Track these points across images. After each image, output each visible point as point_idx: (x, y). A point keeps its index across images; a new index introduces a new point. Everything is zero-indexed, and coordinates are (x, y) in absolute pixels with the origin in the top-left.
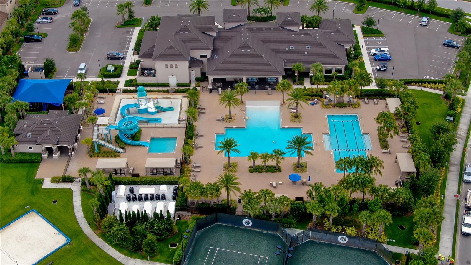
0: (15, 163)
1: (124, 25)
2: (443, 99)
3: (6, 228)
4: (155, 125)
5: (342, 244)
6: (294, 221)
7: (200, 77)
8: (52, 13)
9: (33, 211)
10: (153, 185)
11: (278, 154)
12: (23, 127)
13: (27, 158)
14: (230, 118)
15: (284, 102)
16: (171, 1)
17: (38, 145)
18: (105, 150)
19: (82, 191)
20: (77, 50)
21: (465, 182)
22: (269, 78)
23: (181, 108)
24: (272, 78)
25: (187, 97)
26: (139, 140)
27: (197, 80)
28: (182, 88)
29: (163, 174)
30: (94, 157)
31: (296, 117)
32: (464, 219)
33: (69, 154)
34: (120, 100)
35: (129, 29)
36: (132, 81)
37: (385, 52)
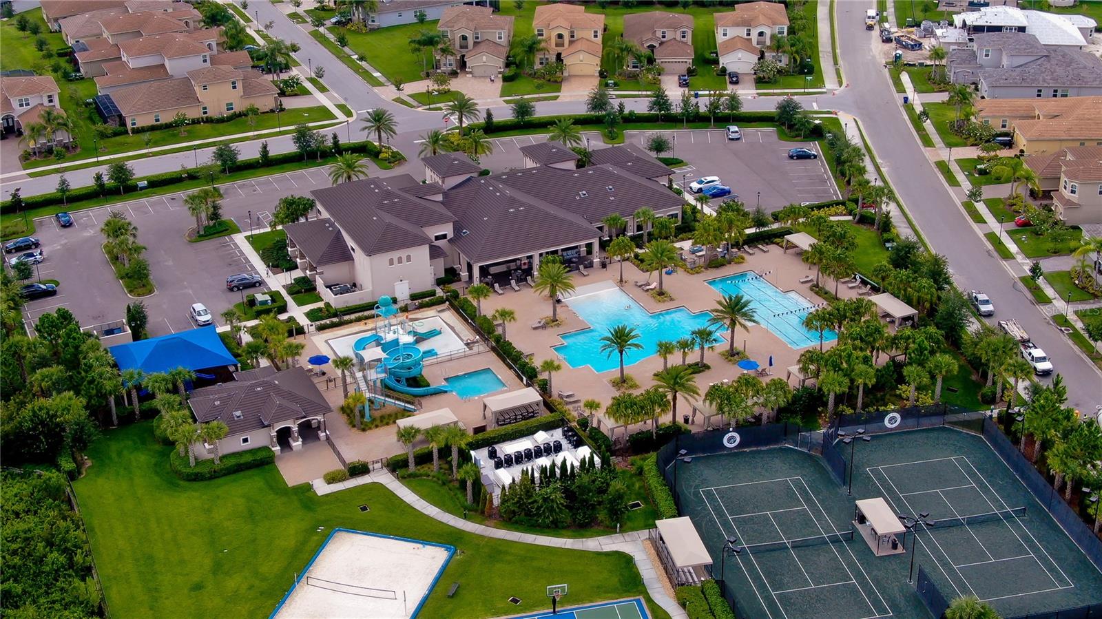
0: (225, 475)
1: (206, 236)
2: (856, 226)
3: (311, 568)
4: (435, 360)
5: (892, 429)
6: (798, 420)
7: (443, 276)
8: (29, 245)
9: (337, 531)
10: (519, 438)
11: (704, 335)
12: (215, 407)
13: (248, 458)
14: (554, 321)
15: (621, 281)
16: (259, 184)
17: (266, 426)
18: (384, 411)
19: (402, 479)
20: (151, 292)
21: (984, 316)
22: (565, 253)
23: (452, 328)
24: (569, 252)
25: (448, 309)
26: (429, 386)
27: (440, 282)
28: (427, 299)
29: (522, 420)
30: (370, 429)
31: (661, 293)
32: (1030, 354)
33: (322, 435)
34: (326, 342)
35: (221, 240)
36: (320, 309)
37: (715, 183)
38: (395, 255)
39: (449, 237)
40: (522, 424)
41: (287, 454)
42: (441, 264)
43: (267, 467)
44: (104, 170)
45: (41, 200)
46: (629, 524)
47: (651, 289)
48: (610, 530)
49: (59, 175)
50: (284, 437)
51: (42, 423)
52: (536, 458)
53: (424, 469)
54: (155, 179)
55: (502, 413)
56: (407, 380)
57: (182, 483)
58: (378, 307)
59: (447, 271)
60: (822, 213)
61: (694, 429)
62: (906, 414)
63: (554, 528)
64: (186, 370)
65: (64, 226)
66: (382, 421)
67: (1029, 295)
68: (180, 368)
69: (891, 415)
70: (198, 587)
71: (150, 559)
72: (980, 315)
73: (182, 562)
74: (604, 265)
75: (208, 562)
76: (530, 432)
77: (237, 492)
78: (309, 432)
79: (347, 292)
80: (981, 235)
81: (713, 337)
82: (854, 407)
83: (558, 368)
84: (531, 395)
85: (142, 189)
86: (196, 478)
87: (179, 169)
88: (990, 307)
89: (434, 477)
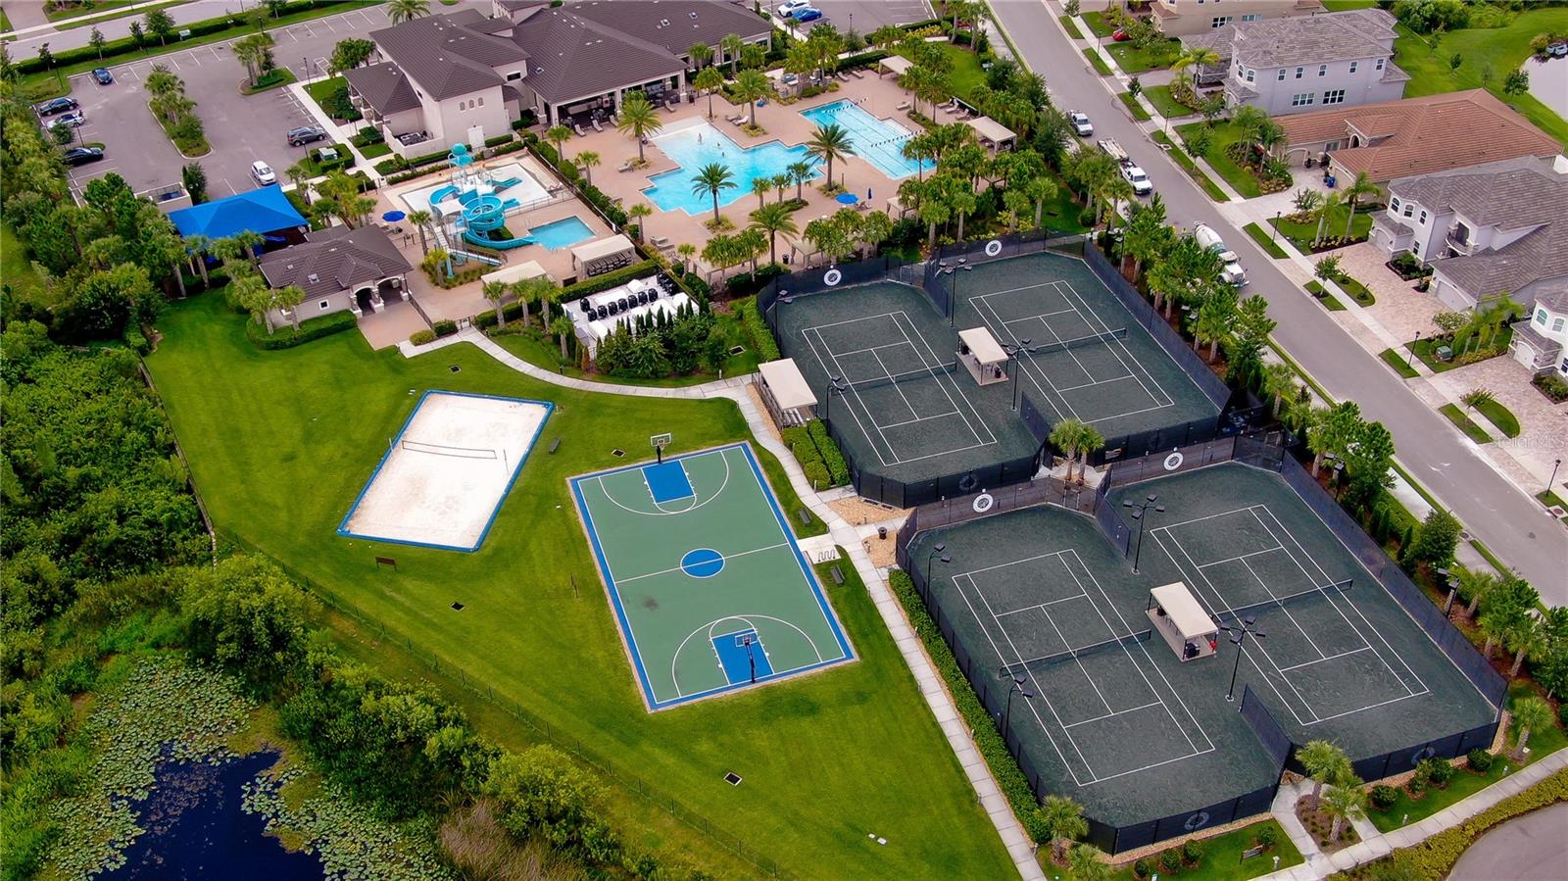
0: (306, 342)
1: (261, 87)
2: (953, 47)
3: (405, 432)
4: (518, 210)
5: (993, 257)
6: (899, 253)
8: (66, 106)
9: (429, 393)
10: (612, 288)
11: (801, 170)
12: (288, 271)
13: (330, 323)
14: (641, 163)
15: (711, 116)
16: (313, 27)
17: (345, 289)
18: (467, 267)
19: (492, 336)
20: (207, 151)
21: (1083, 136)
22: (649, 88)
23: (533, 176)
24: (654, 87)
25: (527, 155)
26: (513, 238)
27: (516, 126)
28: (504, 145)
29: (614, 269)
30: (454, 286)
31: (754, 127)
32: (1129, 173)
33: (404, 295)
34: (400, 196)
35: (277, 91)
36: (390, 162)
37: (804, 6)
38: (466, 98)
39: (522, 77)
40: (615, 274)
41: (370, 317)
42: (516, 107)
43: (349, 331)
44: (141, 20)
45: (74, 55)
46: (732, 370)
47: (743, 123)
48: (713, 377)
49: (92, 26)
50: (364, 298)
51: (104, 297)
52: (631, 308)
53: (515, 325)
54: (198, 27)
55: (592, 263)
56: (489, 233)
57: (262, 352)
58: (452, 157)
59: (523, 113)
60: (917, 34)
61: (794, 269)
62: (1008, 240)
63: (655, 378)
64: (254, 234)
65: (103, 84)
66: (466, 278)
67: (1128, 113)
68: (247, 231)
69: (991, 243)
70: (290, 458)
71: (236, 432)
72: (1079, 135)
73: (271, 433)
74: (691, 100)
75: (297, 432)
76: (623, 281)
77: (321, 359)
78: (390, 292)
79: (418, 142)
80: (1079, 51)
81: (811, 171)
82: (955, 237)
83: (649, 212)
84: (622, 243)
85: (185, 38)
86: (276, 346)
87: (224, 14)
88: (1088, 127)
89: (525, 333)
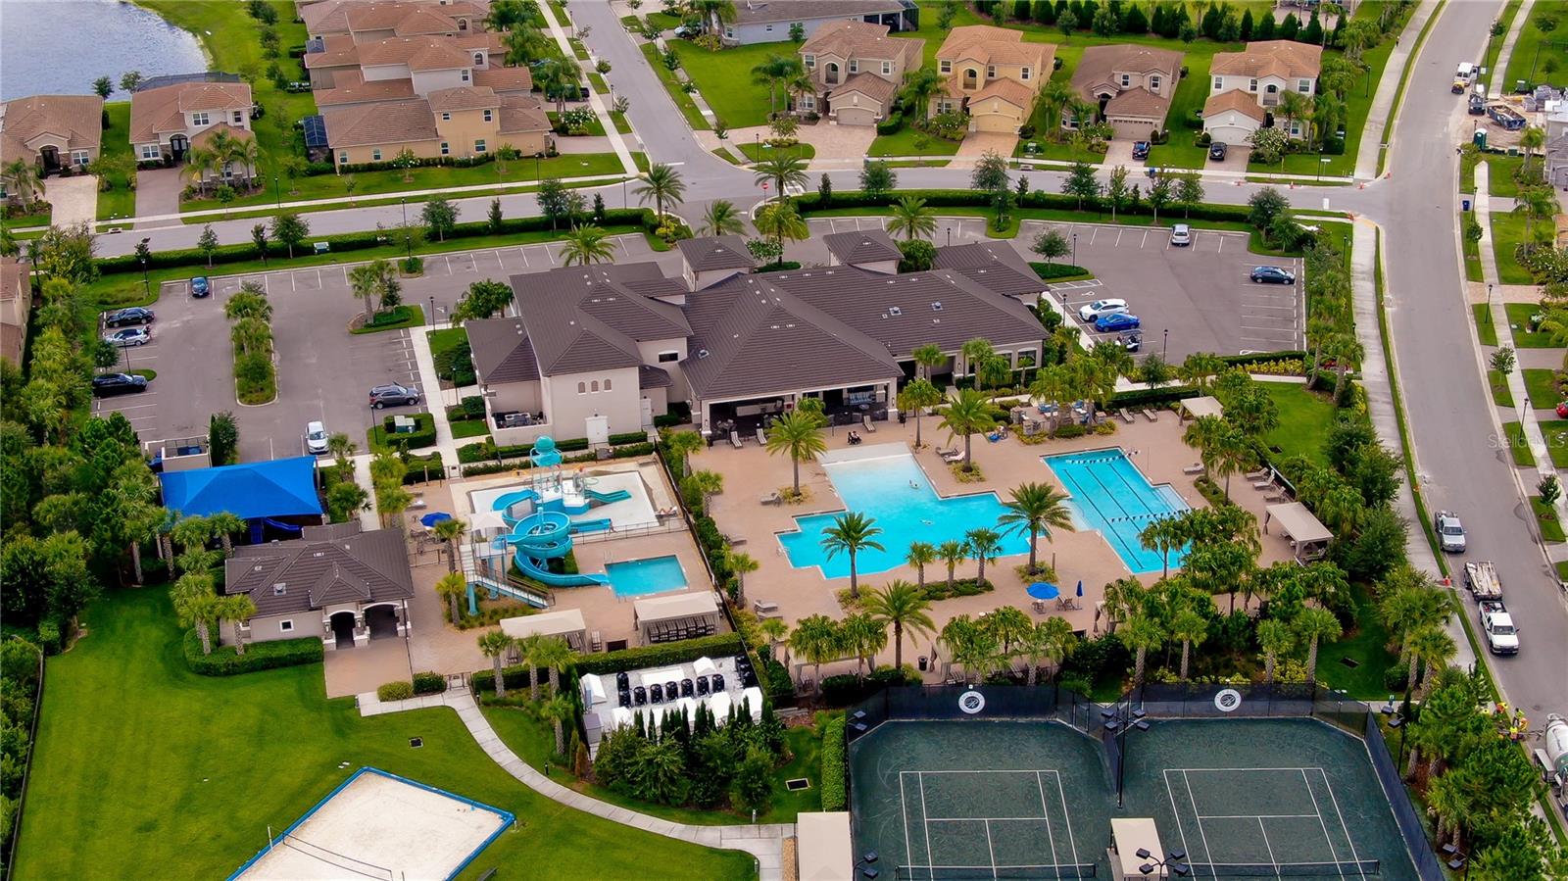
1: (376, 326)
2: (1310, 393)
3: (307, 820)
4: (603, 536)
5: (1226, 713)
6: (1085, 684)
7: (666, 413)
8: (138, 318)
9: (365, 770)
10: (672, 663)
11: (984, 541)
12: (252, 573)
13: (285, 651)
14: (796, 495)
15: (918, 444)
16: (478, 258)
17: (316, 609)
18: (502, 604)
19: (485, 706)
20: (268, 399)
21: (1449, 552)
22: (852, 396)
23: (649, 491)
24: (860, 395)
25: (655, 462)
26: (576, 573)
27: (659, 422)
28: (628, 446)
29: (688, 637)
30: (472, 627)
31: (968, 469)
32: (1489, 620)
33: (400, 628)
34: (469, 494)
35: (394, 334)
36: (479, 446)
37: (1118, 309)
38: (587, 378)
39: (680, 360)
40: (680, 645)
41: (346, 651)
42: (658, 402)
43: (309, 667)
45: (178, 256)
46: (775, 812)
47: (956, 461)
48: (742, 819)
50: (343, 626)
53: (514, 696)
54: (338, 240)
55: (658, 624)
56: (550, 561)
57: (191, 677)
58: (535, 453)
59: (671, 406)
61: (929, 679)
62: (1250, 694)
63: (661, 803)
64: (234, 517)
65: (196, 296)
66: (491, 618)
67: (1535, 526)
69: (1225, 692)
70: (148, 827)
71: (103, 778)
72: (1443, 550)
73: (144, 788)
74: (902, 419)
75: (176, 793)
76: (689, 657)
77: (252, 698)
78: (382, 621)
79: (524, 425)
80: (1498, 423)
81: (998, 543)
82: (1178, 673)
83: (754, 566)
84: (705, 601)
85: (321, 252)
86: (207, 671)
87: (374, 229)
88: (1460, 540)
89: (528, 708)
